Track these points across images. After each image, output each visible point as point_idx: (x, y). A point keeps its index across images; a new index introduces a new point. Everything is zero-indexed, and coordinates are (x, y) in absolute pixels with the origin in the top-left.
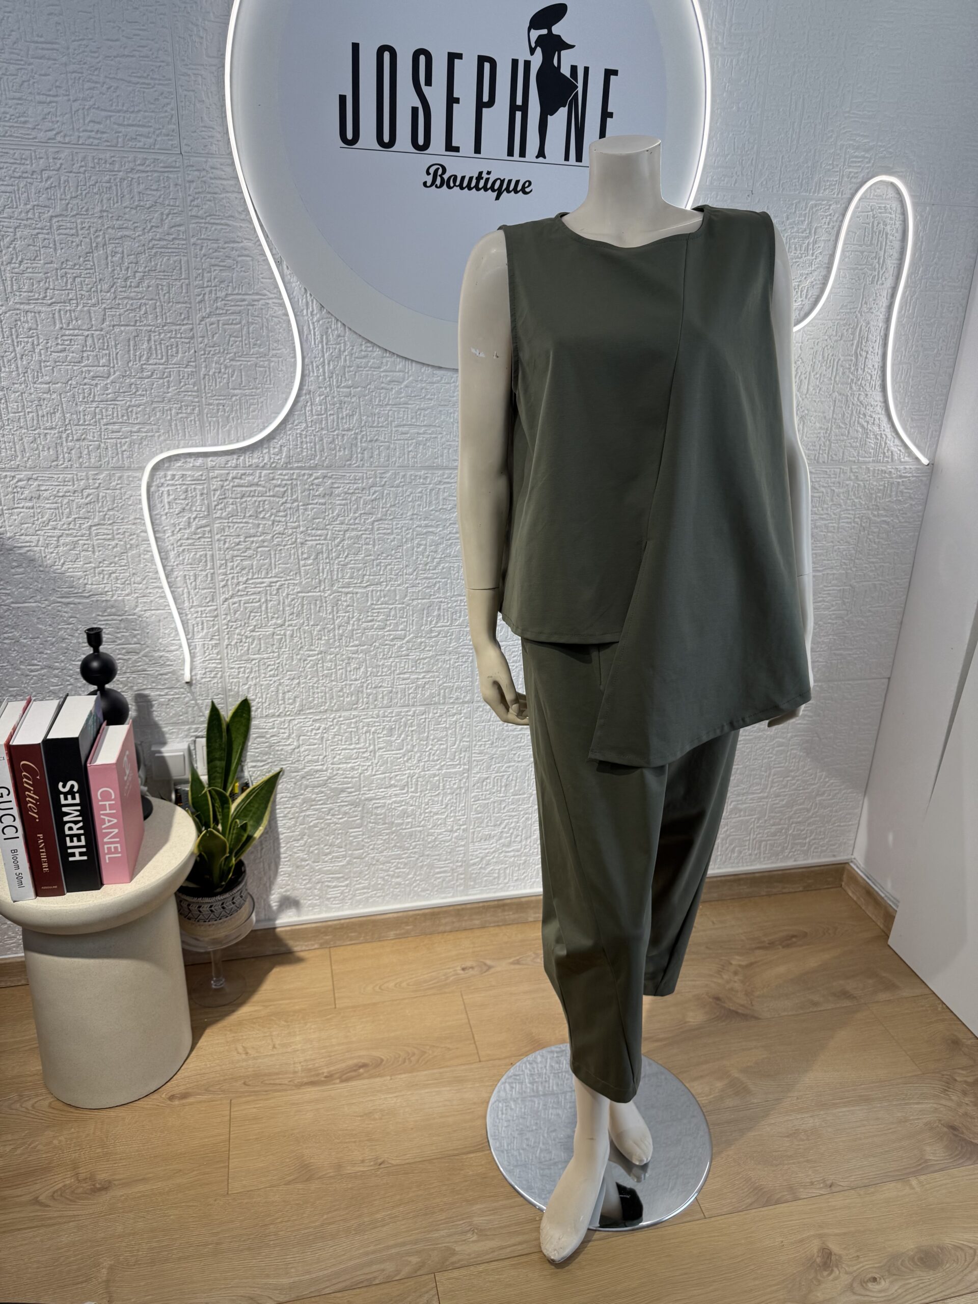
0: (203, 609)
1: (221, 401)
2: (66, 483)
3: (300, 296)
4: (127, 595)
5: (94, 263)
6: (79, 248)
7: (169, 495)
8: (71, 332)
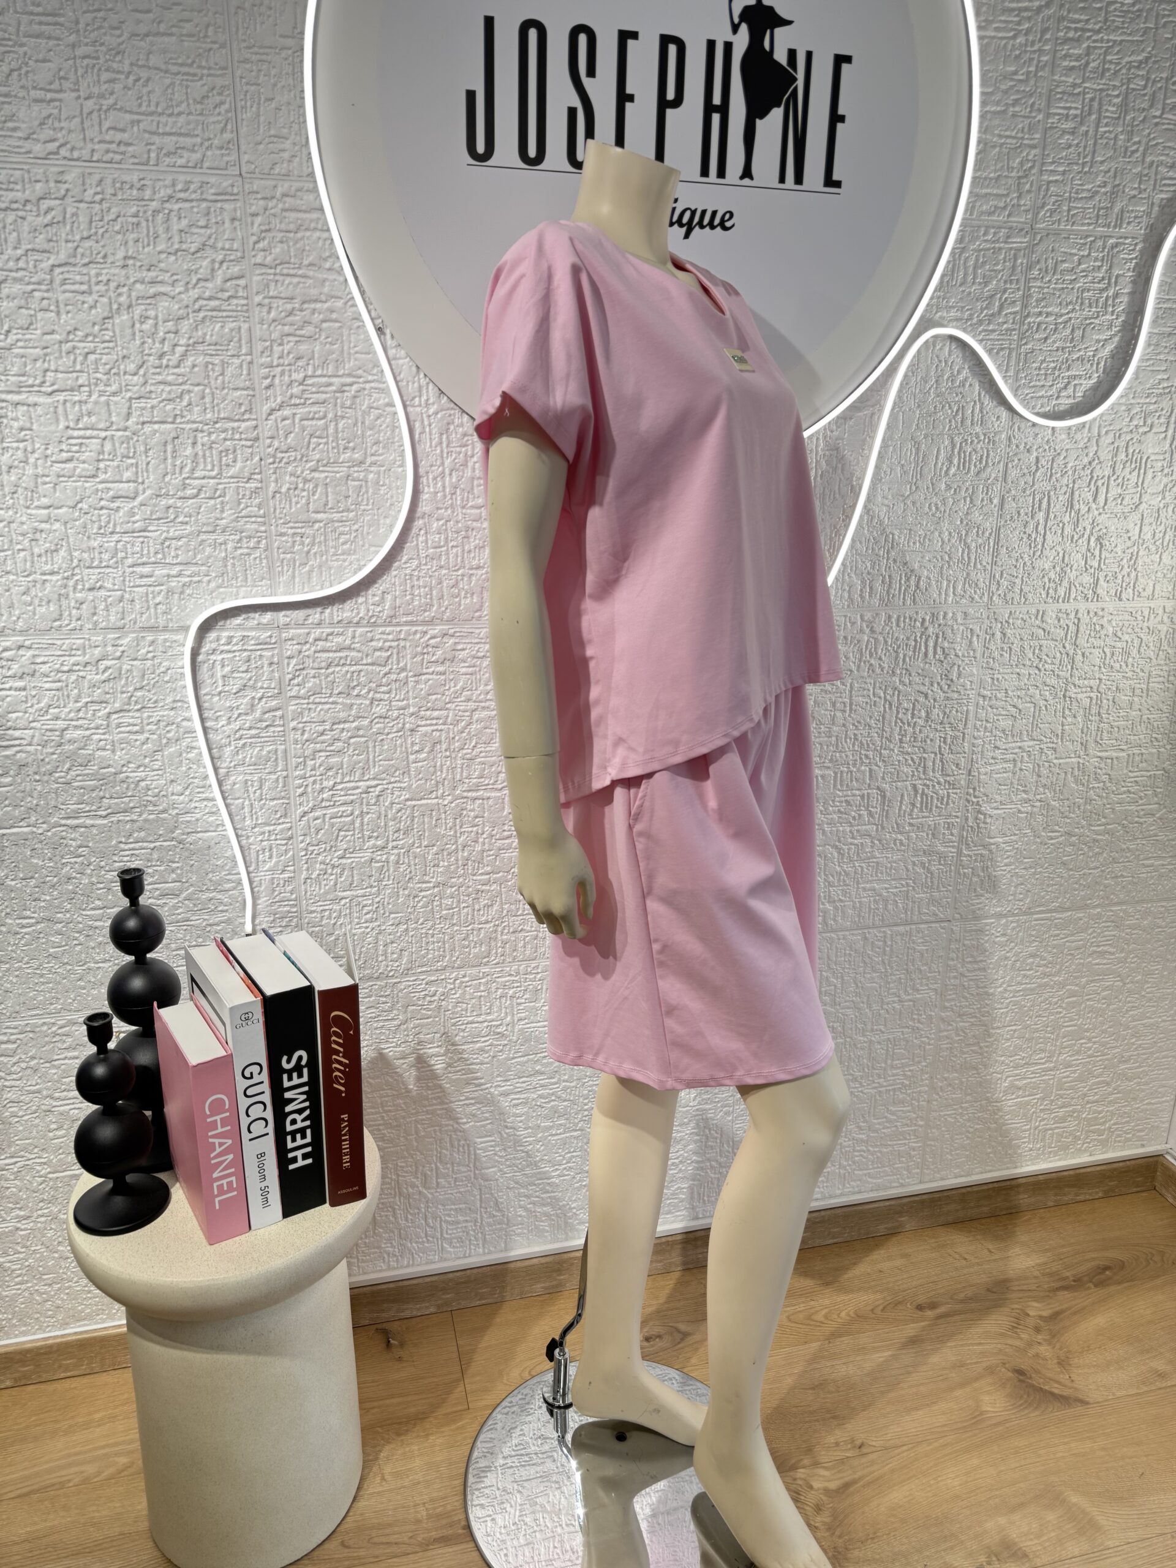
0: (272, 828)
1: (299, 531)
2: (74, 652)
3: (410, 379)
4: (164, 811)
5: (114, 332)
6: (93, 311)
7: (223, 666)
8: (81, 433)
